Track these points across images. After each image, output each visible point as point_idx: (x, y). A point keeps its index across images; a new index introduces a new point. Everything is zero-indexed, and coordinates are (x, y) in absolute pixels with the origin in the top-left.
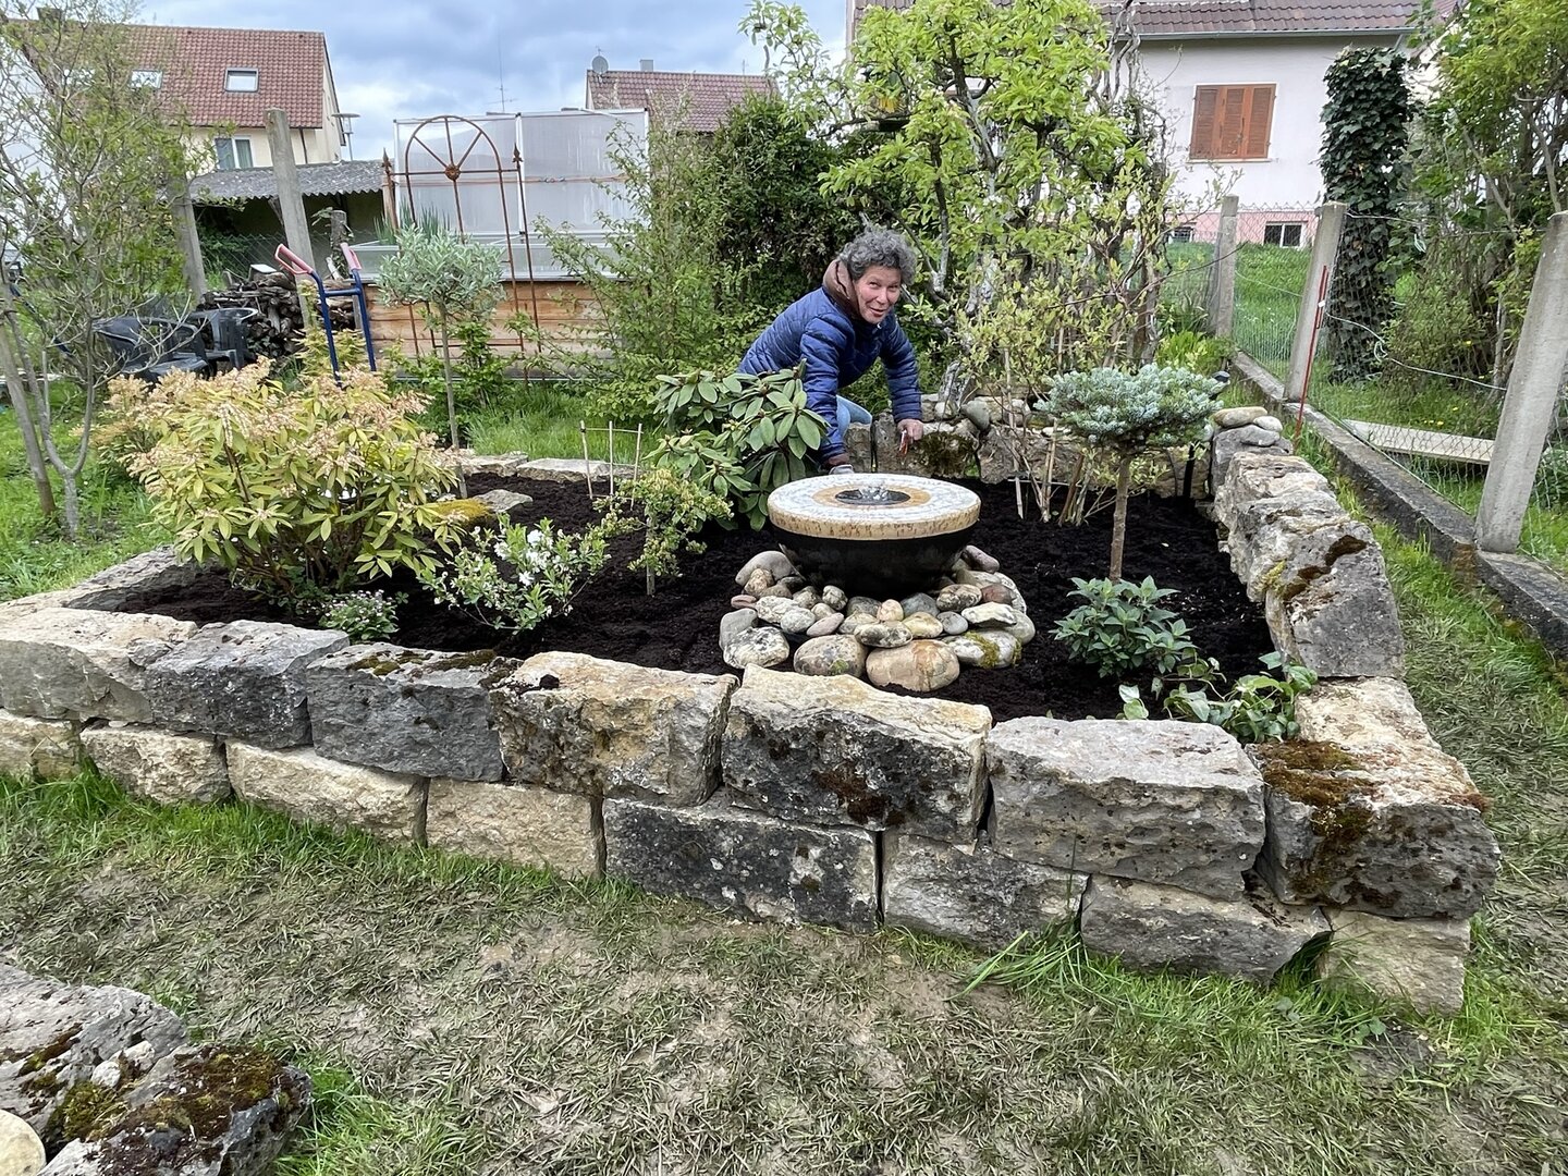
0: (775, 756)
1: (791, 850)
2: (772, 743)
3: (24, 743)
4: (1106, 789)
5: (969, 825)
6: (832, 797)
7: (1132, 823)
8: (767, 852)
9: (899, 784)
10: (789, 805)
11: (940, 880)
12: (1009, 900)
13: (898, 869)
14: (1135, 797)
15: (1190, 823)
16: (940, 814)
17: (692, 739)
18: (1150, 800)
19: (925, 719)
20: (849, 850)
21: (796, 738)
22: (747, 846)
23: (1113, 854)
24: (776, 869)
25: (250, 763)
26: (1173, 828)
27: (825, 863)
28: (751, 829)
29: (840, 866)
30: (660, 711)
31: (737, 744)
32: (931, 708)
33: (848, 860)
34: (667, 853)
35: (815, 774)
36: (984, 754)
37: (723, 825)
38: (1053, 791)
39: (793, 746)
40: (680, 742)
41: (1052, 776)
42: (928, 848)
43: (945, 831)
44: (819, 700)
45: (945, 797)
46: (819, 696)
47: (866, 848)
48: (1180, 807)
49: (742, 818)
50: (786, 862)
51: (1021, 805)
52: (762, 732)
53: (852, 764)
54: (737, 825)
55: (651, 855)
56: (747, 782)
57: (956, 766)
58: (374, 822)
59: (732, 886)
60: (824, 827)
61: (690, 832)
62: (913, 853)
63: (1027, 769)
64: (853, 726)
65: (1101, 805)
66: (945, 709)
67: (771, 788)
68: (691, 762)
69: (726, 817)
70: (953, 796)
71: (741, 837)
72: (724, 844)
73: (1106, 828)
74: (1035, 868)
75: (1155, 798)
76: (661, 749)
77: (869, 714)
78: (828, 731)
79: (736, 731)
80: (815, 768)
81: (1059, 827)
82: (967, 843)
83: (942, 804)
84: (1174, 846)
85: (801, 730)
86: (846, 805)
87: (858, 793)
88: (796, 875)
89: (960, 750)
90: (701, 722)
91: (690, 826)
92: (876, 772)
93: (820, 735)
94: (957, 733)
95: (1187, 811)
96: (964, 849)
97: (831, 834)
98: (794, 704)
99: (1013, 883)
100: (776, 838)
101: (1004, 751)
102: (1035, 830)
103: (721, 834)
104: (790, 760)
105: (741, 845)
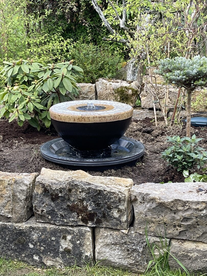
0: (53, 200)
1: (60, 237)
2: (52, 195)
4: (172, 204)
5: (126, 222)
6: (75, 214)
7: (182, 216)
8: (50, 238)
9: (100, 208)
10: (58, 219)
11: (115, 244)
12: (141, 250)
13: (100, 241)
14: (183, 206)
15: (202, 215)
16: (115, 218)
17: (21, 195)
18: (188, 207)
19: (109, 183)
20: (82, 235)
21: (61, 192)
22: (43, 237)
23: (177, 229)
24: (54, 245)
26: (197, 217)
27: (73, 241)
28: (45, 229)
29: (78, 242)
30: (9, 184)
31: (39, 196)
32: (111, 179)
33: (82, 239)
34: (11, 242)
35: (68, 206)
36: (130, 195)
37: (33, 229)
38: (154, 205)
39: (60, 195)
40: (16, 196)
41: (153, 200)
42: (111, 232)
43: (117, 225)
44: (69, 178)
45: (116, 211)
47: (88, 234)
48: (198, 209)
49: (40, 225)
50: (58, 242)
51: (143, 212)
52: (48, 191)
53: (82, 201)
54: (39, 228)
55: (5, 244)
56: (42, 211)
57: (120, 199)
59: (37, 254)
60: (72, 226)
61: (21, 233)
62: (106, 235)
63: (145, 198)
64: (82, 186)
65: (171, 210)
66: (116, 179)
67: (52, 212)
68: (21, 204)
69: (34, 225)
70: (119, 211)
71: (40, 233)
72: (34, 237)
73: (174, 219)
74: (150, 237)
75: (189, 206)
76: (9, 199)
77: (88, 181)
78: (73, 189)
79: (38, 191)
80: (68, 203)
81: (157, 220)
82: (125, 229)
83: (116, 214)
84: (198, 225)
85: (63, 189)
86: (80, 217)
87: (85, 212)
88: (62, 247)
89: (121, 193)
90: (25, 188)
91: (20, 230)
92: (91, 203)
93: (70, 190)
94: (120, 187)
95: (201, 211)
96: (124, 231)
97: (75, 229)
98: (60, 180)
99: (142, 243)
100: (53, 233)
101: (137, 193)
102: (148, 222)
103: (33, 233)
104: (59, 201)
105: (41, 236)
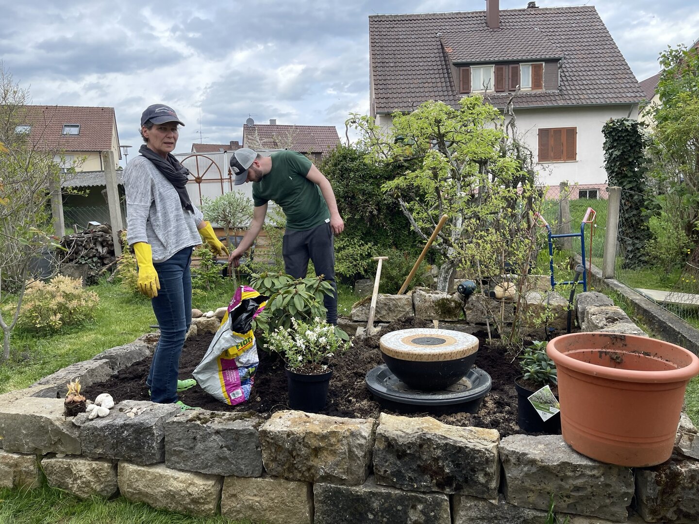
0: (399, 457)
1: (408, 506)
2: (397, 451)
3: (10, 467)
4: (559, 468)
5: (495, 489)
6: (427, 477)
7: (573, 485)
8: (396, 507)
9: (460, 469)
10: (406, 483)
11: (482, 519)
13: (462, 513)
14: (573, 471)
15: (600, 483)
16: (480, 484)
17: (359, 450)
18: (580, 473)
19: (470, 436)
20: (438, 504)
21: (409, 448)
22: (386, 505)
23: (565, 501)
24: (401, 517)
25: (131, 473)
26: (592, 486)
27: (425, 512)
28: (389, 495)
29: (433, 514)
30: (344, 437)
31: (380, 452)
32: (472, 431)
33: (437, 510)
34: (346, 511)
35: (419, 466)
36: (499, 453)
37: (374, 494)
38: (534, 470)
39: (408, 452)
40: (354, 452)
41: (533, 462)
42: (476, 502)
43: (483, 492)
44: (418, 429)
45: (482, 475)
46: (418, 427)
47: (445, 503)
48: (594, 475)
49: (383, 490)
50: (406, 513)
51: (519, 477)
52: (393, 446)
53: (436, 460)
54: (381, 493)
55: (337, 512)
56: (386, 471)
57: (487, 459)
58: (195, 501)
60: (424, 493)
61: (358, 499)
62: (469, 505)
63: (521, 459)
64: (437, 441)
65: (557, 476)
66: (478, 431)
67: (398, 474)
68: (358, 462)
69: (374, 490)
70: (486, 474)
71: (383, 500)
72: (375, 504)
73: (560, 488)
74: (528, 510)
75: (582, 472)
76: (344, 456)
77: (443, 435)
78: (424, 444)
79: (380, 445)
80: (419, 463)
81: (538, 488)
82: (494, 499)
83: (481, 479)
84: (593, 496)
85: (412, 444)
86: (434, 481)
87: (440, 475)
88: (411, 520)
89: (488, 450)
90: (363, 441)
91: (358, 495)
92: (449, 464)
93: (421, 446)
94: (485, 443)
95: (597, 478)
96: (493, 501)
97: (428, 497)
98: (407, 431)
99: (518, 519)
100: (401, 500)
101: (509, 451)
102: (526, 490)
103: (373, 499)
104: (407, 459)
105: (383, 504)
